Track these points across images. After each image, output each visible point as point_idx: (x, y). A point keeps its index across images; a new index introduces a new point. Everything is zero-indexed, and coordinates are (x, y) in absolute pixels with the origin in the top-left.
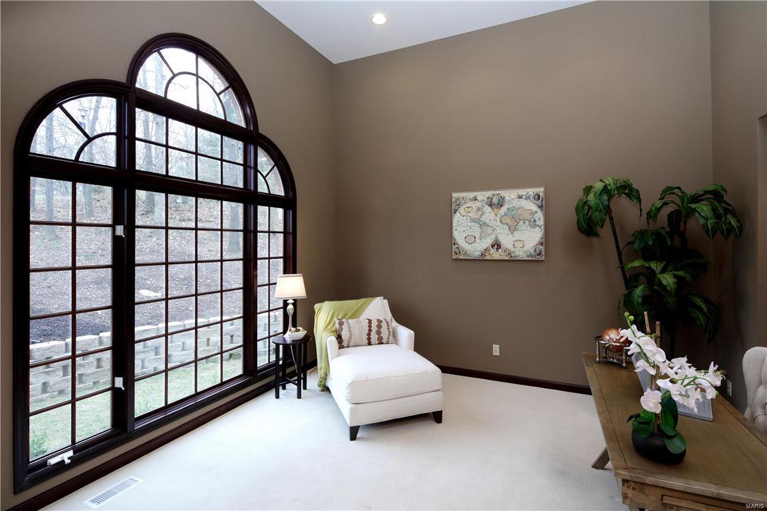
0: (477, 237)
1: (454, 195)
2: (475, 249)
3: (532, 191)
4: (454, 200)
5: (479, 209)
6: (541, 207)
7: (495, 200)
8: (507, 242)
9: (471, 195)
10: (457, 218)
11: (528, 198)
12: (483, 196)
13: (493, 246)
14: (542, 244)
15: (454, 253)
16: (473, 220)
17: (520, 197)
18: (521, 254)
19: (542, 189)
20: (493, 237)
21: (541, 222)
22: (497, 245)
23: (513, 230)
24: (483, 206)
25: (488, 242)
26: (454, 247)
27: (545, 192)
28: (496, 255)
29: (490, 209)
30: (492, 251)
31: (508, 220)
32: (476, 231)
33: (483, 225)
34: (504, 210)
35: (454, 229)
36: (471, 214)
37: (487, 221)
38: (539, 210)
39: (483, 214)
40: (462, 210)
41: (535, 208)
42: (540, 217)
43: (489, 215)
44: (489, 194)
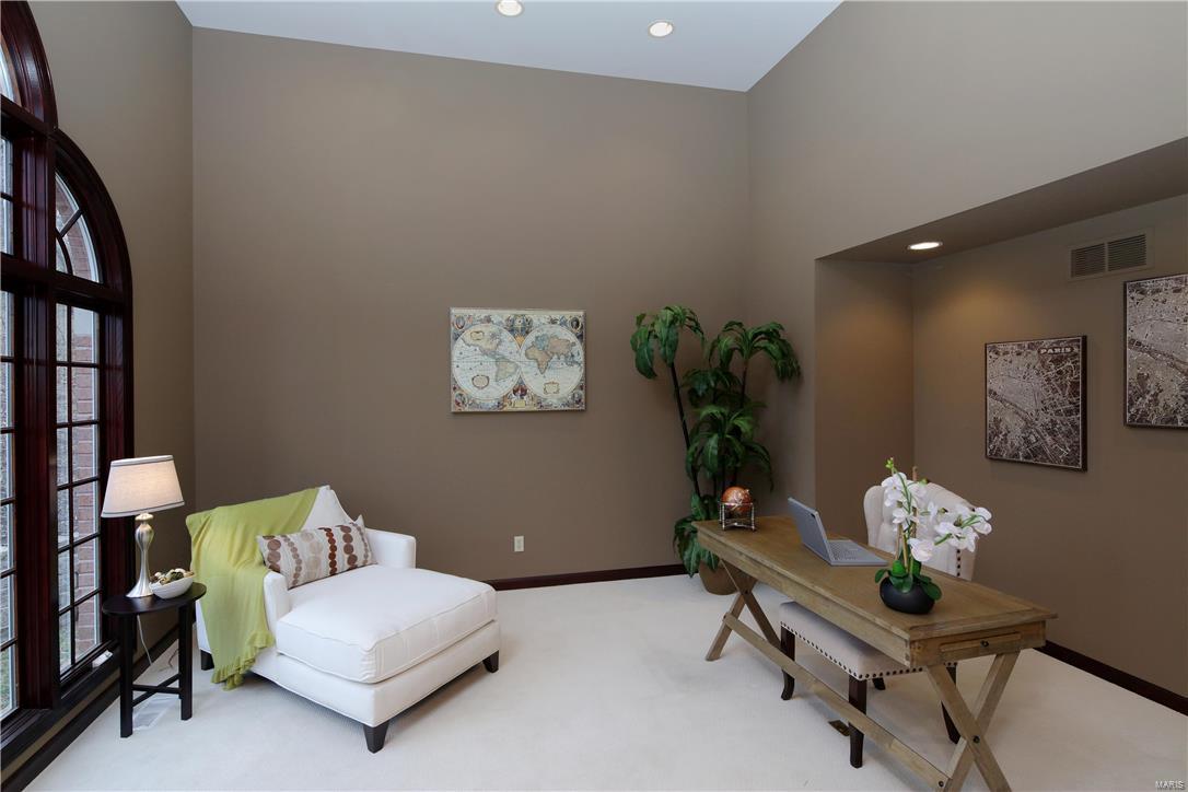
0: (492, 377)
1: (454, 311)
2: (488, 396)
3: (569, 315)
4: (453, 319)
5: (493, 336)
6: (580, 337)
7: (518, 324)
8: (535, 385)
9: (482, 313)
10: (458, 349)
11: (563, 323)
12: (500, 316)
13: (515, 392)
14: (581, 388)
15: (453, 404)
16: (484, 353)
17: (553, 322)
18: (554, 401)
19: (581, 313)
20: (515, 377)
21: (580, 358)
22: (521, 390)
23: (543, 367)
24: (501, 331)
25: (509, 384)
26: (454, 395)
27: (585, 316)
28: (520, 404)
29: (510, 336)
30: (515, 398)
31: (536, 353)
32: (490, 368)
33: (500, 360)
34: (531, 338)
35: (454, 365)
36: (482, 343)
37: (507, 354)
38: (578, 342)
39: (501, 342)
40: (467, 335)
41: (573, 339)
42: (579, 348)
43: (509, 345)
44: (509, 313)
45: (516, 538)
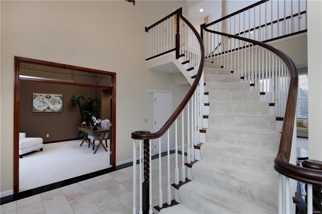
0: (42, 106)
1: (34, 94)
2: (41, 109)
3: (59, 95)
4: (33, 95)
5: (43, 98)
6: (61, 99)
7: (48, 96)
8: (52, 107)
9: (40, 94)
10: (34, 101)
11: (58, 97)
12: (44, 95)
13: (47, 109)
14: (62, 108)
15: (33, 111)
16: (40, 101)
17: (56, 96)
18: (56, 110)
19: (62, 95)
20: (47, 106)
21: (62, 103)
22: (49, 108)
23: (53, 104)
24: (44, 98)
25: (46, 107)
26: (33, 109)
27: (63, 96)
28: (48, 111)
29: (46, 99)
30: (47, 110)
31: (52, 102)
32: (42, 104)
33: (44, 103)
34: (51, 99)
35: (33, 104)
36: (40, 100)
37: (46, 102)
38: (61, 100)
39: (44, 100)
40: (37, 98)
41: (60, 99)
42: (61, 101)
43: (46, 100)
44: (46, 95)
45: (47, 135)
